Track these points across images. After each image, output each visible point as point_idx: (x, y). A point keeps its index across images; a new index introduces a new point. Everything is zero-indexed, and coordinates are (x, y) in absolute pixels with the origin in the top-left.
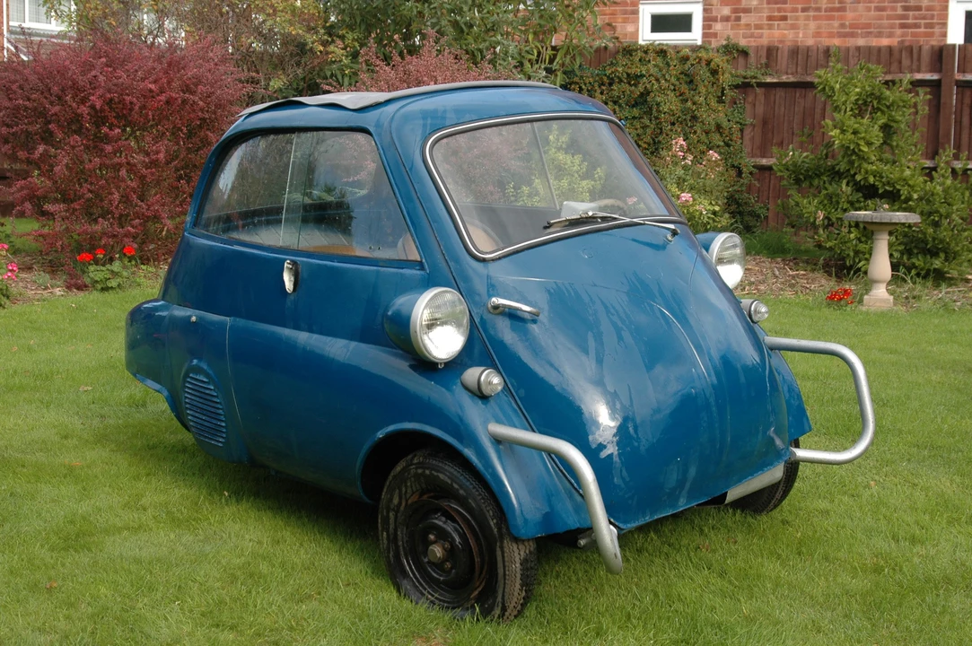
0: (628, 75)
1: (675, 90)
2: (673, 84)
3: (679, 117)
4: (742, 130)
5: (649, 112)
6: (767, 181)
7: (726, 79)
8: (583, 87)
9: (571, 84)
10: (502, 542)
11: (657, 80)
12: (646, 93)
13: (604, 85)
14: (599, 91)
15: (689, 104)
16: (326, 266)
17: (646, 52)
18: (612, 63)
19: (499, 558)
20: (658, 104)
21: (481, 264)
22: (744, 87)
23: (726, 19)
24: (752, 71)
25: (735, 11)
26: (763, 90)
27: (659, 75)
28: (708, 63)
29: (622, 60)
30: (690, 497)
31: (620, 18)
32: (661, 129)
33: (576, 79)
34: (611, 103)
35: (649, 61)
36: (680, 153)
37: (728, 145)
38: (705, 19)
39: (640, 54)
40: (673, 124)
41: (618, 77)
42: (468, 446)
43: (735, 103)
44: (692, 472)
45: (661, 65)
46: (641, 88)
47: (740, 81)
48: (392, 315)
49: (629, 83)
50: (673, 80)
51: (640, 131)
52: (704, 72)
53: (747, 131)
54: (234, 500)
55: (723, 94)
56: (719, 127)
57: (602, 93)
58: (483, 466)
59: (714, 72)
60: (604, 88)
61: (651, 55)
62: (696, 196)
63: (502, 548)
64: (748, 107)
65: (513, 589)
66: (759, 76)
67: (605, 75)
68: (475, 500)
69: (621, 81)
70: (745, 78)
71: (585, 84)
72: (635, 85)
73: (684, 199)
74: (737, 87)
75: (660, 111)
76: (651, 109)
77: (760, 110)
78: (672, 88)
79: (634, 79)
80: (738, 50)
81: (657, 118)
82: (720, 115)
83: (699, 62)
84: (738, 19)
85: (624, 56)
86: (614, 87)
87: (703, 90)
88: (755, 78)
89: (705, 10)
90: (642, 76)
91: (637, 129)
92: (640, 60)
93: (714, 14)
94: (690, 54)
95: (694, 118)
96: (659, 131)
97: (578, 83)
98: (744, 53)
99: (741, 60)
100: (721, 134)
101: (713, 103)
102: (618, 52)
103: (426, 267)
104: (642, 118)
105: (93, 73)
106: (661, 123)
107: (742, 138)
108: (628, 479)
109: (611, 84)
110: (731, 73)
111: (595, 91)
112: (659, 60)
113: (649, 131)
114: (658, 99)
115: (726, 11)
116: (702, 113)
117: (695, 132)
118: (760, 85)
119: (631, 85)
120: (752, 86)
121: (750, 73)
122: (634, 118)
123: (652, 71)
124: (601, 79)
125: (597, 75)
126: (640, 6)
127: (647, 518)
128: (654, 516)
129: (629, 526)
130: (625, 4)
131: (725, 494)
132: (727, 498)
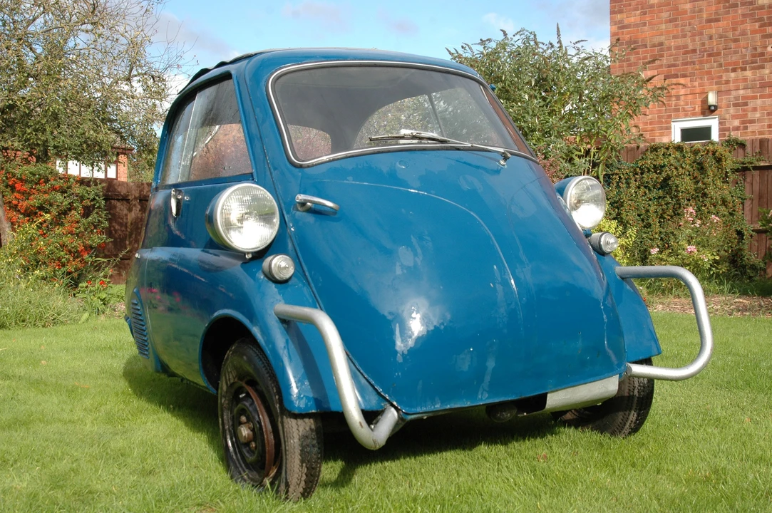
0: (655, 166)
1: (689, 175)
2: (688, 171)
3: (693, 195)
4: (743, 203)
5: (670, 192)
6: (764, 241)
7: (729, 164)
8: (622, 176)
9: (613, 175)
10: (282, 418)
11: (676, 168)
12: (668, 178)
13: (637, 174)
14: (633, 179)
15: (700, 184)
17: (667, 149)
18: (643, 158)
20: (677, 186)
21: (297, 170)
22: (744, 170)
23: (737, 129)
24: (749, 157)
25: (743, 122)
26: (758, 172)
27: (677, 164)
28: (714, 153)
29: (651, 156)
30: (492, 392)
31: (657, 132)
32: (680, 204)
33: (617, 171)
34: (642, 187)
35: (670, 155)
36: (690, 219)
37: (731, 214)
38: (720, 130)
39: (663, 150)
40: (689, 200)
41: (647, 168)
43: (737, 183)
45: (679, 156)
46: (664, 175)
47: (739, 166)
49: (656, 172)
50: (688, 167)
51: (664, 207)
52: (709, 160)
53: (747, 203)
55: (727, 176)
56: (724, 202)
57: (636, 181)
59: (719, 160)
60: (637, 176)
61: (671, 151)
62: (701, 249)
64: (748, 186)
66: (754, 161)
67: (638, 167)
69: (649, 171)
70: (743, 163)
71: (623, 174)
72: (660, 173)
73: (689, 250)
74: (737, 170)
75: (678, 191)
76: (671, 189)
77: (756, 187)
78: (688, 173)
79: (658, 169)
80: (737, 143)
81: (676, 196)
82: (726, 191)
83: (707, 154)
84: (746, 128)
85: (651, 152)
86: (644, 176)
87: (710, 173)
88: (751, 163)
89: (720, 123)
90: (664, 166)
91: (662, 205)
92: (663, 155)
93: (727, 125)
94: (700, 147)
95: (705, 195)
96: (678, 206)
97: (618, 174)
98: (742, 145)
99: (741, 151)
100: (726, 206)
101: (719, 183)
102: (648, 150)
103: (255, 177)
104: (666, 197)
106: (679, 200)
107: (743, 209)
109: (642, 174)
110: (732, 160)
111: (631, 179)
112: (678, 155)
113: (671, 206)
114: (677, 182)
115: (736, 123)
116: (711, 191)
117: (705, 205)
118: (756, 168)
119: (657, 174)
120: (750, 170)
121: (747, 160)
122: (660, 197)
123: (672, 162)
124: (635, 170)
125: (632, 167)
126: (672, 123)
127: (438, 406)
128: (446, 405)
129: (413, 410)
130: (661, 122)
131: (543, 398)
132: (547, 402)
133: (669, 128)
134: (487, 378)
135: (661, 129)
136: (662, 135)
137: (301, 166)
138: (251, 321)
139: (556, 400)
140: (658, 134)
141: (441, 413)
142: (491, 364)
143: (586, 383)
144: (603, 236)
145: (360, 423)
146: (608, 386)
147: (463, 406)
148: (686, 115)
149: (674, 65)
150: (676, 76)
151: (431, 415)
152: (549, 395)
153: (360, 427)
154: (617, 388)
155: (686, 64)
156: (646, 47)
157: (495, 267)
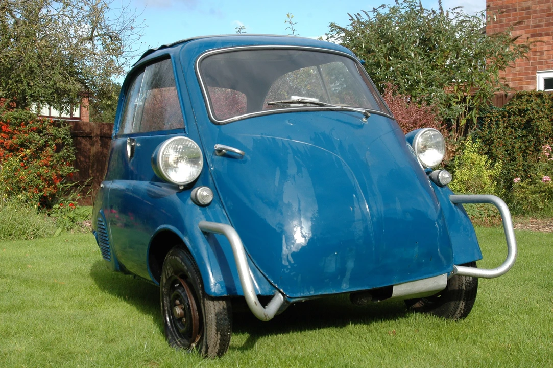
0: (519, 110)
1: (548, 117)
2: (547, 114)
3: (551, 134)
5: (531, 132)
8: (493, 119)
9: (485, 118)
11: (537, 112)
12: (530, 120)
13: (505, 117)
14: (502, 121)
17: (530, 96)
18: (510, 104)
20: (538, 127)
27: (538, 109)
29: (516, 102)
32: (540, 142)
33: (488, 114)
34: (509, 128)
35: (532, 101)
36: (547, 154)
39: (526, 97)
40: (547, 138)
41: (514, 112)
45: (539, 103)
46: (527, 117)
49: (520, 115)
50: (547, 111)
51: (527, 144)
57: (504, 122)
58: (192, 247)
60: (505, 119)
61: (533, 98)
65: (212, 333)
67: (506, 111)
69: (515, 114)
71: (494, 117)
72: (524, 116)
73: (545, 180)
75: (538, 131)
76: (532, 129)
78: (546, 116)
79: (522, 112)
81: (537, 135)
85: (517, 99)
86: (511, 118)
90: (528, 110)
91: (525, 143)
92: (527, 101)
96: (538, 143)
97: (489, 117)
102: (514, 97)
104: (529, 136)
106: (539, 138)
108: (292, 262)
109: (509, 117)
111: (500, 121)
112: (539, 101)
113: (532, 143)
114: (537, 123)
119: (521, 116)
122: (523, 136)
123: (534, 107)
124: (503, 114)
125: (501, 111)
126: (537, 75)
127: (312, 293)
128: (318, 292)
129: (295, 296)
130: (527, 73)
131: (390, 289)
132: (393, 292)
133: (535, 78)
134: (348, 275)
135: (528, 78)
136: (528, 84)
137: (218, 124)
138: (183, 233)
139: (399, 290)
140: (525, 83)
141: (315, 298)
142: (350, 264)
143: (422, 279)
144: (441, 173)
145: (255, 302)
146: (440, 282)
147: (331, 293)
148: (549, 68)
149: (539, 26)
150: (541, 35)
151: (307, 299)
152: (394, 287)
153: (255, 305)
154: (446, 283)
155: (548, 25)
156: (516, 11)
157: (354, 196)
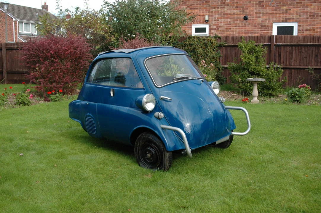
0: (189, 44)
1: (202, 48)
3: (203, 55)
4: (219, 58)
5: (195, 54)
6: (226, 71)
7: (215, 45)
10: (164, 152)
11: (197, 45)
12: (194, 48)
13: (183, 46)
15: (206, 51)
16: (121, 90)
18: (185, 41)
19: (164, 156)
20: (197, 51)
21: (158, 89)
22: (220, 47)
23: (215, 29)
24: (222, 43)
25: (217, 27)
26: (225, 47)
27: (198, 44)
28: (210, 41)
30: (208, 142)
31: (187, 29)
32: (198, 58)
33: (176, 45)
36: (203, 64)
37: (216, 62)
38: (209, 29)
39: (192, 38)
40: (201, 57)
41: (187, 45)
42: (156, 130)
43: (218, 51)
44: (208, 136)
46: (193, 47)
47: (219, 45)
48: (138, 100)
49: (190, 46)
50: (201, 45)
52: (209, 43)
53: (221, 58)
54: (97, 147)
55: (214, 49)
56: (213, 57)
57: (183, 49)
58: (160, 135)
59: (212, 43)
61: (195, 39)
62: (208, 75)
63: (164, 154)
64: (221, 52)
65: (167, 163)
66: (224, 44)
67: (184, 44)
68: (158, 143)
70: (220, 44)
71: (178, 46)
73: (205, 76)
74: (218, 47)
75: (198, 53)
77: (224, 53)
80: (218, 37)
82: (214, 54)
83: (208, 40)
84: (218, 29)
85: (188, 39)
86: (186, 47)
87: (209, 48)
88: (223, 44)
89: (209, 27)
90: (193, 44)
92: (193, 40)
93: (212, 28)
94: (206, 38)
95: (207, 55)
98: (220, 38)
99: (219, 40)
100: (214, 59)
101: (212, 51)
102: (187, 38)
103: (145, 89)
104: (193, 55)
105: (51, 45)
106: (198, 56)
107: (219, 60)
109: (185, 46)
110: (216, 43)
111: (181, 48)
112: (198, 40)
113: (195, 59)
114: (197, 50)
115: (215, 27)
116: (209, 54)
117: (207, 59)
118: (224, 46)
119: (190, 47)
120: (222, 46)
121: (221, 43)
122: (191, 55)
123: (196, 43)
124: (182, 45)
125: (181, 44)
126: (192, 26)
127: (198, 147)
129: (193, 148)
130: (188, 25)
132: (216, 143)
134: (207, 140)
138: (154, 129)
143: (224, 138)
148: (197, 23)
149: (193, 5)
150: (194, 9)
152: (217, 141)
154: (229, 138)
155: (198, 5)
